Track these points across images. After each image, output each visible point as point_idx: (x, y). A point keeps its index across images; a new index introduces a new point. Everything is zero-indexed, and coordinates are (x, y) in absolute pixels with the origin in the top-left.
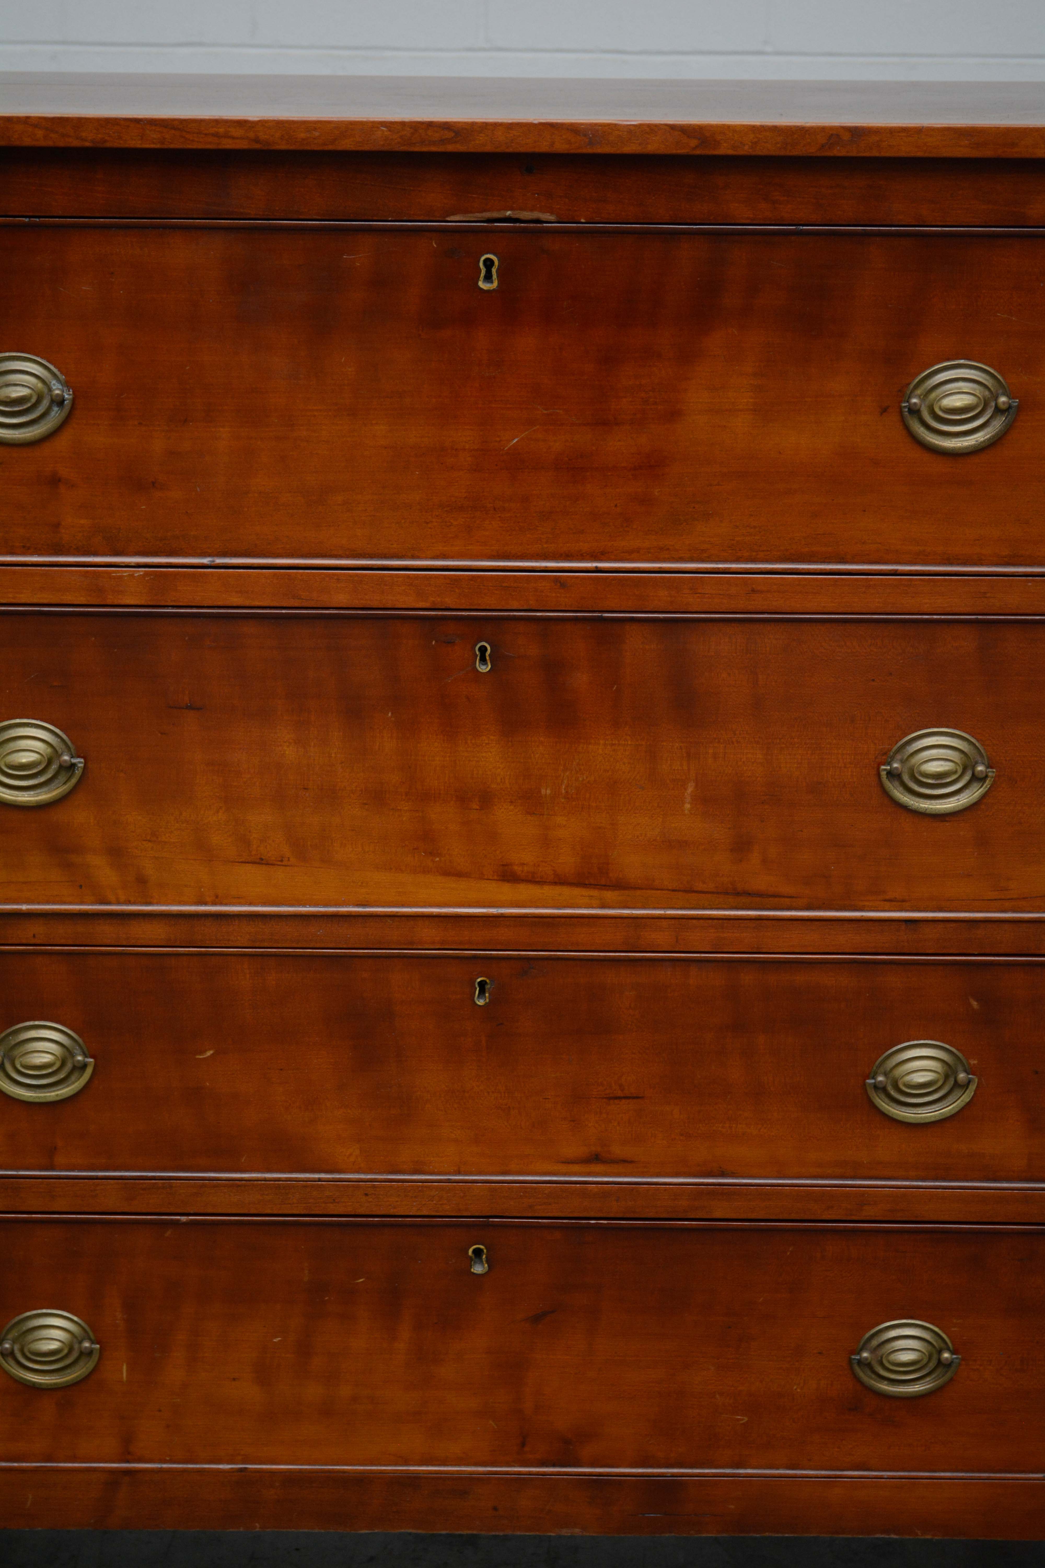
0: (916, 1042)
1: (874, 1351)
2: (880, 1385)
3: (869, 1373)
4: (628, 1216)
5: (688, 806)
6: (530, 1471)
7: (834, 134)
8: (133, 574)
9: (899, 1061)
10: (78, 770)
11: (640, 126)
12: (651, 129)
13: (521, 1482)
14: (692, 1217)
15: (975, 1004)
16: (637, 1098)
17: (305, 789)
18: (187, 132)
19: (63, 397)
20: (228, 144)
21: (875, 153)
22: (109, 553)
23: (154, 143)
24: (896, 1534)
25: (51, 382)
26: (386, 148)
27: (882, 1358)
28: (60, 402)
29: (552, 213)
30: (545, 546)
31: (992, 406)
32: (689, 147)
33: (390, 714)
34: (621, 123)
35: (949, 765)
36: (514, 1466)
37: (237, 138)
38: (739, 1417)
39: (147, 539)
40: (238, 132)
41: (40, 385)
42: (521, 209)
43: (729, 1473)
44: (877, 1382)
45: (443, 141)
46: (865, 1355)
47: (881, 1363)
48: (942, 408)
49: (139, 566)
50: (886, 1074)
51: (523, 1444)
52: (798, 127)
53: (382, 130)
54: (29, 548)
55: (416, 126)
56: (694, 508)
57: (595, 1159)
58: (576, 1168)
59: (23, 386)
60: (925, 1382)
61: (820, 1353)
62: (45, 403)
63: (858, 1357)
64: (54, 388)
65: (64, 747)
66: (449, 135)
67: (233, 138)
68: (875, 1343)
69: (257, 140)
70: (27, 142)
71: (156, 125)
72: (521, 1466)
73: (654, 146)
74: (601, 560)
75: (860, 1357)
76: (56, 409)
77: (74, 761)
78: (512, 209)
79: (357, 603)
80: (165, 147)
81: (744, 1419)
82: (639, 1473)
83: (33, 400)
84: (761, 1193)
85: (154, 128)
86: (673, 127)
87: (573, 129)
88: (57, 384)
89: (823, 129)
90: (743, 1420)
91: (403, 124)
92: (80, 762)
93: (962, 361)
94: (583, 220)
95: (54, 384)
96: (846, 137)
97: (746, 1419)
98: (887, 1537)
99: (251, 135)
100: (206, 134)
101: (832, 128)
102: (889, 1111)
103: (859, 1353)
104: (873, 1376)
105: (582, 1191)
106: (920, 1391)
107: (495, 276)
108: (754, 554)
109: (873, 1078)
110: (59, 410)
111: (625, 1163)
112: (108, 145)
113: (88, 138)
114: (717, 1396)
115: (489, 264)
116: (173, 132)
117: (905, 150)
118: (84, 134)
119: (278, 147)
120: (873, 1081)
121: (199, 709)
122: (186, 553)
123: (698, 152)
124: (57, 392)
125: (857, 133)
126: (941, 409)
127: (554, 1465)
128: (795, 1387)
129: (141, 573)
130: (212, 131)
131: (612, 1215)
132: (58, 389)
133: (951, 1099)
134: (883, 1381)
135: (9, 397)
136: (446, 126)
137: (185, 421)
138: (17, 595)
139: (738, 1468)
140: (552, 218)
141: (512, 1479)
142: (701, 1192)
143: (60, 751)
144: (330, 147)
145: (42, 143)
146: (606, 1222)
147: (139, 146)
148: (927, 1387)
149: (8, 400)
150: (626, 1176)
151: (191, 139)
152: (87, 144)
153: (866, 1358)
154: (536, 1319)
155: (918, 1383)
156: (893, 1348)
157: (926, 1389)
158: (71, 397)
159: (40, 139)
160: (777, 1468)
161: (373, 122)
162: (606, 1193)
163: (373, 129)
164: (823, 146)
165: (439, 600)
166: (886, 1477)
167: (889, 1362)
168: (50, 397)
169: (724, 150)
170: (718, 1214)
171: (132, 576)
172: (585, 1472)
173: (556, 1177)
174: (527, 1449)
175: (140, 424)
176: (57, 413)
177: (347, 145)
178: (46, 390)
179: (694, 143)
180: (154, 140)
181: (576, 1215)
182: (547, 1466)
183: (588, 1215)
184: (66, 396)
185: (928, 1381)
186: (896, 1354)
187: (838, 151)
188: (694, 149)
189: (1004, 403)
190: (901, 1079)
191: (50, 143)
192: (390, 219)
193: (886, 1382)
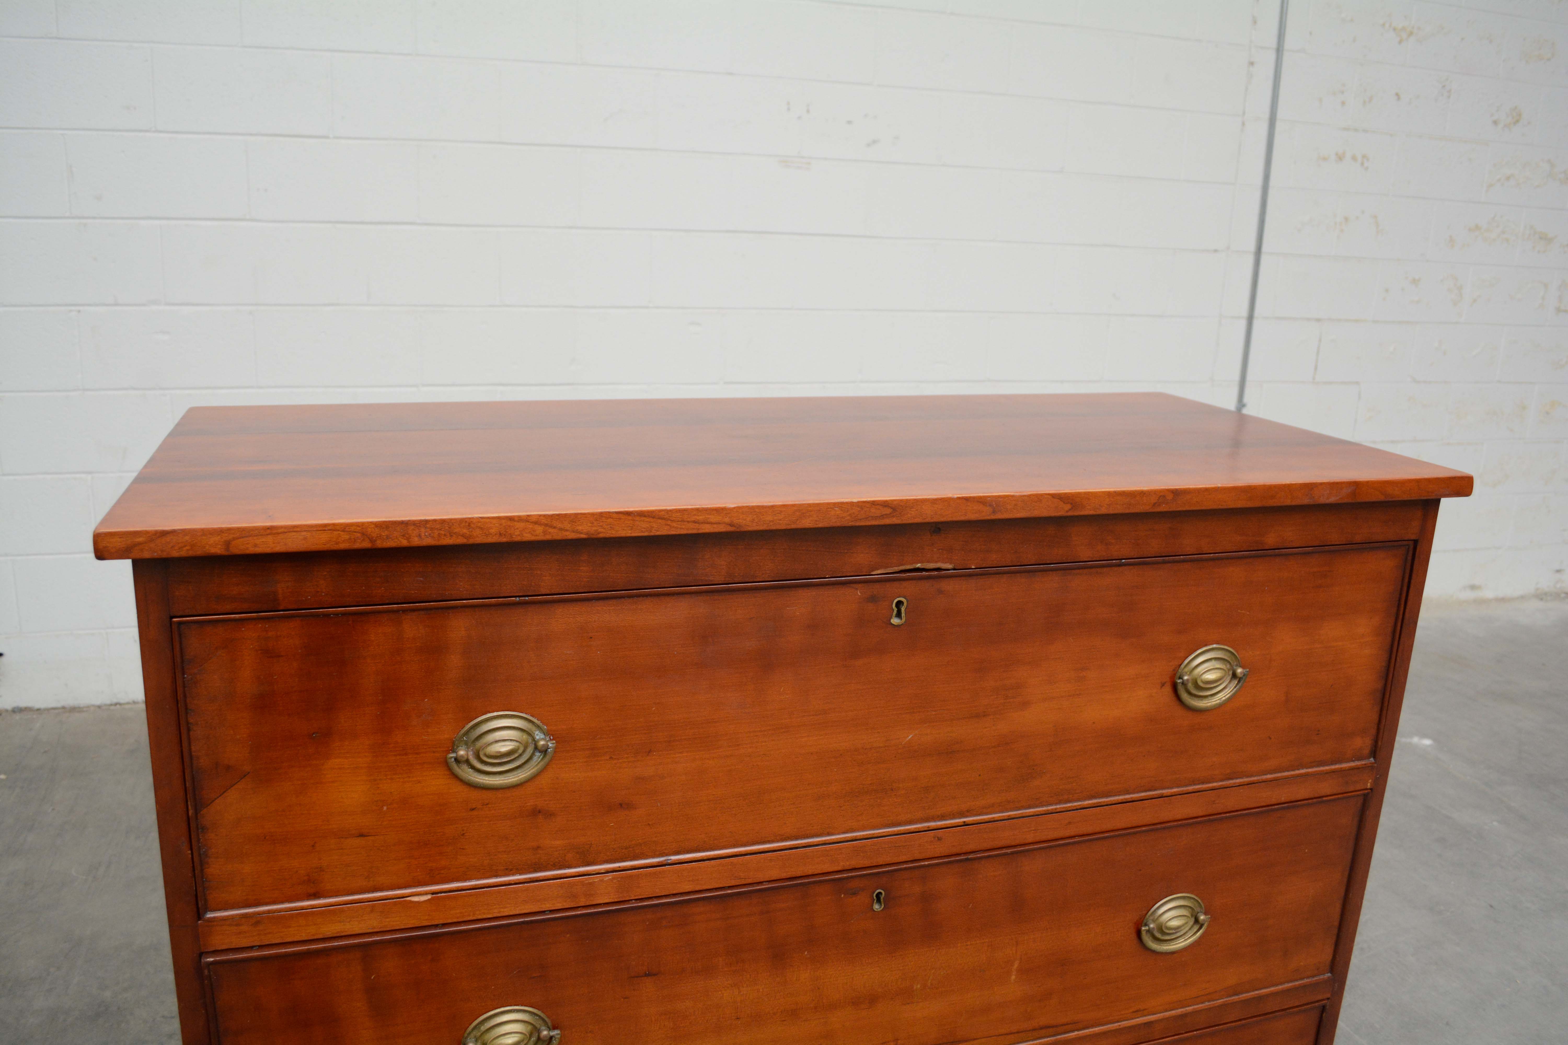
5: (1013, 977)
7: (1163, 495)
8: (603, 879)
10: (555, 1040)
11: (1029, 496)
12: (1038, 498)
17: (737, 1018)
18: (672, 521)
19: (548, 745)
20: (706, 529)
21: (1187, 508)
22: (582, 864)
23: (642, 532)
25: (534, 734)
26: (838, 524)
28: (544, 751)
29: (951, 563)
30: (927, 811)
31: (1230, 676)
33: (806, 953)
37: (714, 524)
39: (614, 849)
40: (713, 518)
41: (525, 736)
42: (928, 562)
45: (883, 516)
48: (1203, 680)
49: (607, 872)
52: (1139, 491)
53: (835, 510)
54: (511, 870)
55: (862, 505)
56: (1033, 769)
59: (511, 740)
62: (530, 750)
64: (537, 737)
65: (541, 1022)
66: (888, 511)
67: (712, 523)
69: (731, 525)
70: (528, 537)
71: (645, 516)
73: (1039, 511)
74: (967, 816)
76: (538, 754)
77: (552, 1033)
78: (921, 562)
79: (784, 875)
80: (652, 534)
83: (520, 751)
85: (643, 518)
86: (1053, 496)
88: (539, 733)
91: (852, 504)
92: (557, 1034)
93: (1215, 646)
94: (973, 567)
95: (537, 734)
96: (1170, 497)
99: (727, 520)
100: (688, 522)
101: (1160, 491)
107: (903, 615)
108: (1071, 796)
110: (541, 755)
112: (601, 535)
113: (584, 530)
115: (899, 604)
116: (660, 521)
117: (1207, 504)
118: (580, 528)
119: (750, 529)
121: (655, 975)
122: (647, 856)
123: (1070, 514)
124: (542, 743)
125: (1177, 494)
126: (1202, 682)
129: (610, 878)
130: (693, 518)
132: (543, 739)
135: (500, 752)
136: (885, 504)
137: (650, 751)
138: (502, 910)
140: (950, 566)
143: (538, 1026)
144: (793, 526)
145: (541, 537)
147: (629, 535)
149: (499, 755)
151: (676, 526)
152: (583, 536)
158: (554, 745)
159: (539, 534)
161: (828, 504)
163: (828, 510)
164: (1155, 504)
165: (848, 863)
168: (533, 746)
169: (1088, 511)
171: (602, 881)
175: (611, 758)
176: (539, 758)
177: (807, 523)
178: (530, 741)
179: (1067, 507)
180: (643, 529)
184: (550, 745)
187: (1164, 508)
188: (1067, 512)
189: (1241, 673)
191: (548, 537)
192: (827, 576)
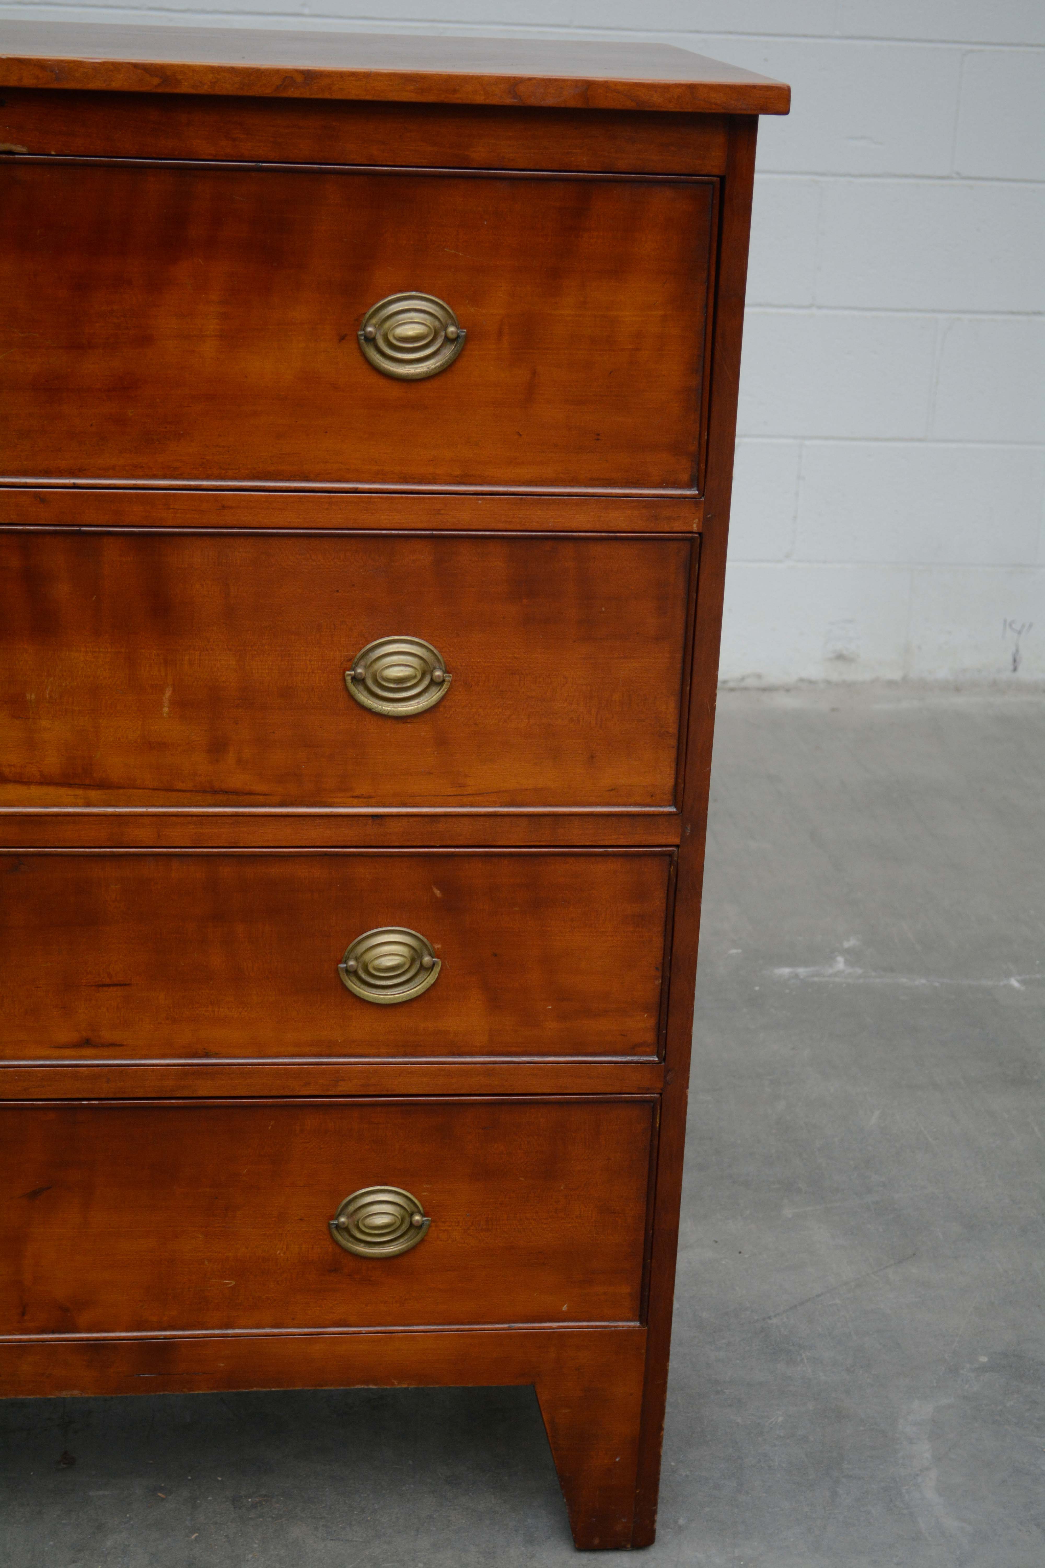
0: (384, 929)
1: (350, 1216)
2: (357, 1248)
3: (347, 1236)
4: (118, 1096)
5: (166, 710)
6: (30, 1339)
7: (288, 77)
9: (369, 947)
11: (103, 64)
12: (115, 67)
13: (22, 1349)
14: (179, 1095)
15: (437, 892)
16: (125, 985)
21: (327, 96)
24: (375, 1385)
27: (358, 1222)
29: (23, 146)
30: (25, 463)
31: (442, 336)
32: (152, 84)
34: (85, 60)
35: (409, 671)
36: (14, 1334)
38: (227, 1281)
43: (218, 1334)
44: (354, 1245)
46: (343, 1219)
47: (358, 1228)
48: (395, 336)
50: (357, 959)
51: (23, 1314)
52: (254, 68)
56: (166, 428)
57: (86, 1043)
58: (68, 1052)
60: (398, 1244)
61: (301, 1219)
63: (336, 1222)
68: (351, 1208)
72: (21, 1334)
73: (118, 83)
74: (78, 477)
75: (338, 1222)
81: (231, 1283)
82: (134, 1336)
84: (243, 1072)
86: (136, 66)
87: (41, 65)
89: (277, 72)
90: (229, 1284)
93: (414, 293)
94: (53, 153)
96: (299, 79)
97: (233, 1283)
98: (366, 1387)
101: (286, 71)
102: (360, 993)
103: (337, 1218)
104: (351, 1239)
105: (74, 1073)
106: (394, 1251)
108: (224, 472)
109: (345, 962)
111: (114, 1047)
114: (206, 1262)
117: (355, 93)
120: (345, 965)
123: (160, 90)
125: (309, 76)
127: (53, 1332)
128: (278, 1252)
131: (103, 1096)
133: (417, 980)
134: (360, 1244)
139: (227, 1328)
140: (24, 150)
141: (13, 1347)
142: (185, 1073)
146: (97, 1102)
148: (400, 1247)
150: (115, 1058)
153: (343, 1223)
154: (34, 1195)
155: (392, 1245)
156: (368, 1212)
157: (399, 1250)
160: (264, 1328)
162: (97, 1074)
164: (278, 87)
166: (364, 1332)
167: (365, 1226)
169: (185, 88)
170: (201, 1093)
172: (83, 1338)
173: (49, 1061)
174: (25, 1318)
179: (156, 81)
181: (69, 1096)
182: (46, 1333)
183: (80, 1096)
185: (401, 1243)
186: (371, 1218)
187: (292, 93)
188: (156, 86)
189: (452, 332)
190: (371, 962)
193: (362, 1245)
